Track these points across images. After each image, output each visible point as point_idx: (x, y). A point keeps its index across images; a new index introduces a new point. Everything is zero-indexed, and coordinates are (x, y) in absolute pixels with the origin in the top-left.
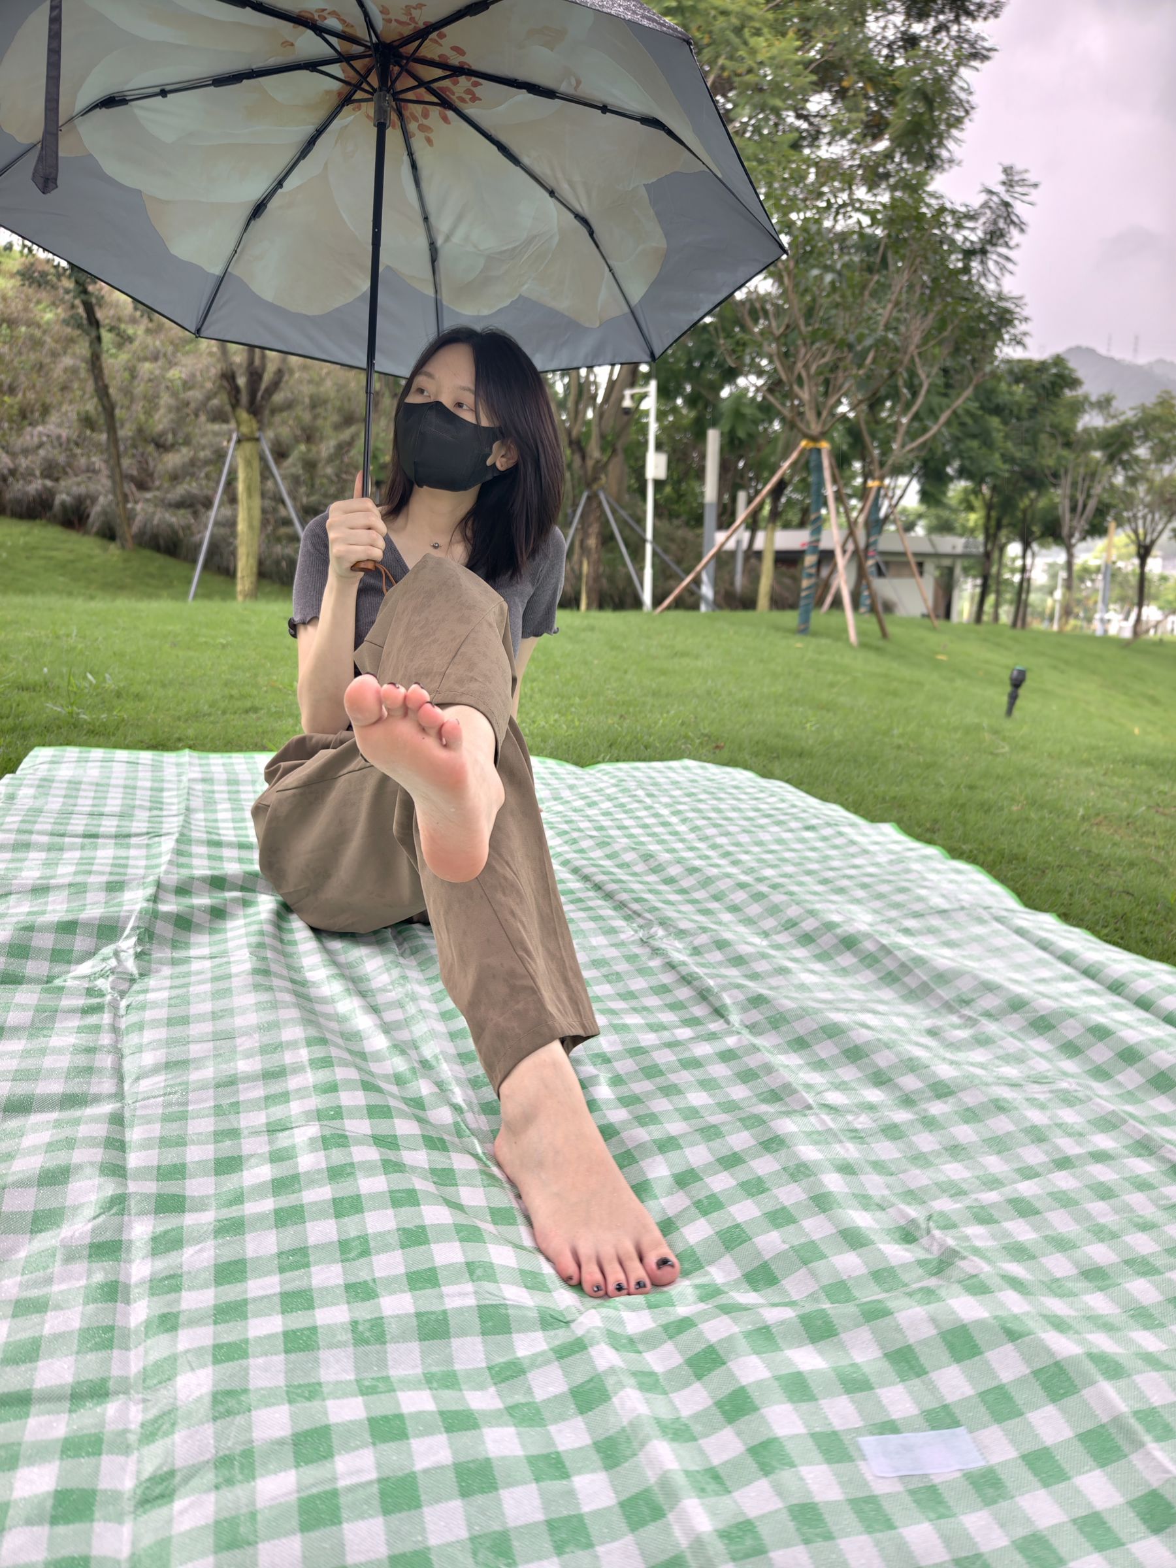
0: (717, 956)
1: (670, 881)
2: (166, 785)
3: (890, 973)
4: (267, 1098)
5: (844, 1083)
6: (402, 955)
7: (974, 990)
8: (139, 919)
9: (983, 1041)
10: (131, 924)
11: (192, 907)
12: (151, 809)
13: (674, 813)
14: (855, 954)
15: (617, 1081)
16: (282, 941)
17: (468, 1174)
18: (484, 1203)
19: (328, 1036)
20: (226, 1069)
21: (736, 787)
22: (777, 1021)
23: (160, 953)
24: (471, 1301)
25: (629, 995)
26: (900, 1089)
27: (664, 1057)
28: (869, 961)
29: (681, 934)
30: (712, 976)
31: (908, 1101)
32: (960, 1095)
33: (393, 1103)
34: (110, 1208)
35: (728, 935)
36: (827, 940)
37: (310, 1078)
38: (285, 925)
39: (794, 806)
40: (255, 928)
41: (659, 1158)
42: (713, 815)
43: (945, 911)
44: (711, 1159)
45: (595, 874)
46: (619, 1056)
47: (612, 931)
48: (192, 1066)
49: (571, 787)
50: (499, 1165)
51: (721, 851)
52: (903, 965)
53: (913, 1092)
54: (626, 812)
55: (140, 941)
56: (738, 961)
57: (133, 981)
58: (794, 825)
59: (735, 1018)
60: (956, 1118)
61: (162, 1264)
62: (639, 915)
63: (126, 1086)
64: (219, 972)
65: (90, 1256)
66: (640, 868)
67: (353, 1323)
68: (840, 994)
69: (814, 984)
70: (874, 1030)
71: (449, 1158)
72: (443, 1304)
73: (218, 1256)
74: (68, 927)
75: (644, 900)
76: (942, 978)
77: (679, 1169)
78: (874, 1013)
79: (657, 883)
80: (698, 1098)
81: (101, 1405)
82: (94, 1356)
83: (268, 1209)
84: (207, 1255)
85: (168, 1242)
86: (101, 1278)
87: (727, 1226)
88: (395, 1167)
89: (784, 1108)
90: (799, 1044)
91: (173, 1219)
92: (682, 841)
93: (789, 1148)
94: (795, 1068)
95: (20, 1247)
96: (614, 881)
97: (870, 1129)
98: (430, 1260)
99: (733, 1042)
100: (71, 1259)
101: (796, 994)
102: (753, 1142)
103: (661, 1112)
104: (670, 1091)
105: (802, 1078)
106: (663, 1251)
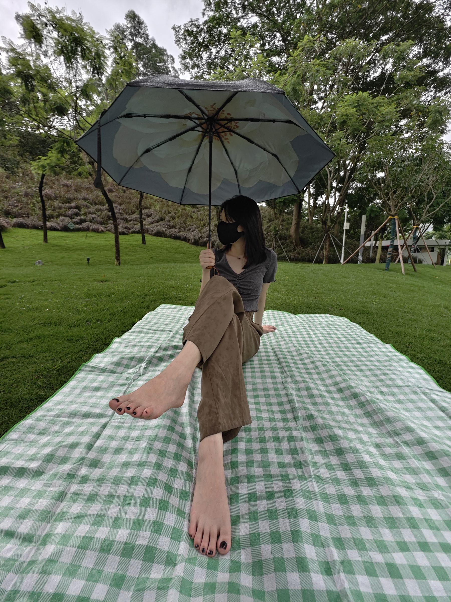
0: (305, 393)
1: (301, 360)
3: (368, 412)
5: (331, 465)
7: (402, 429)
8: (149, 358)
9: (400, 457)
11: (165, 355)
12: (175, 323)
13: (315, 334)
14: (357, 401)
15: (249, 441)
17: (182, 473)
18: (181, 488)
21: (339, 326)
22: (314, 428)
23: (151, 368)
24: (146, 542)
25: (269, 404)
26: (354, 475)
27: (269, 434)
28: (362, 405)
29: (296, 382)
30: (298, 402)
31: (355, 483)
32: (380, 487)
33: (174, 436)
34: (79, 461)
35: (312, 385)
36: (347, 393)
39: (356, 334)
41: (246, 484)
42: (327, 335)
43: (400, 387)
44: (264, 491)
45: (280, 354)
46: (255, 430)
47: (275, 377)
51: (325, 349)
52: (374, 410)
53: (359, 479)
54: (299, 332)
55: (147, 364)
56: (312, 396)
57: (140, 376)
58: (353, 342)
59: (300, 423)
60: (375, 501)
61: (79, 488)
62: (286, 372)
65: (65, 478)
66: (295, 353)
67: (105, 540)
68: (345, 418)
69: (337, 412)
70: (351, 441)
71: (179, 465)
72: (136, 541)
73: (92, 490)
74: (132, 359)
75: (290, 366)
76: (389, 420)
77: (251, 492)
78: (355, 431)
79: (298, 360)
80: (272, 458)
81: (27, 546)
82: (38, 523)
83: (115, 474)
84: (90, 489)
85: (85, 480)
86: (61, 489)
87: (255, 532)
88: (158, 466)
89: (300, 474)
90: (319, 440)
91: (92, 470)
92: (314, 344)
93: (293, 497)
94: (313, 452)
95: (53, 469)
96: (284, 358)
97: (333, 495)
98: (144, 515)
99: (295, 433)
100: (60, 478)
101: (327, 416)
102: (281, 489)
103: (256, 461)
104: (264, 451)
105: (314, 459)
106: (226, 537)
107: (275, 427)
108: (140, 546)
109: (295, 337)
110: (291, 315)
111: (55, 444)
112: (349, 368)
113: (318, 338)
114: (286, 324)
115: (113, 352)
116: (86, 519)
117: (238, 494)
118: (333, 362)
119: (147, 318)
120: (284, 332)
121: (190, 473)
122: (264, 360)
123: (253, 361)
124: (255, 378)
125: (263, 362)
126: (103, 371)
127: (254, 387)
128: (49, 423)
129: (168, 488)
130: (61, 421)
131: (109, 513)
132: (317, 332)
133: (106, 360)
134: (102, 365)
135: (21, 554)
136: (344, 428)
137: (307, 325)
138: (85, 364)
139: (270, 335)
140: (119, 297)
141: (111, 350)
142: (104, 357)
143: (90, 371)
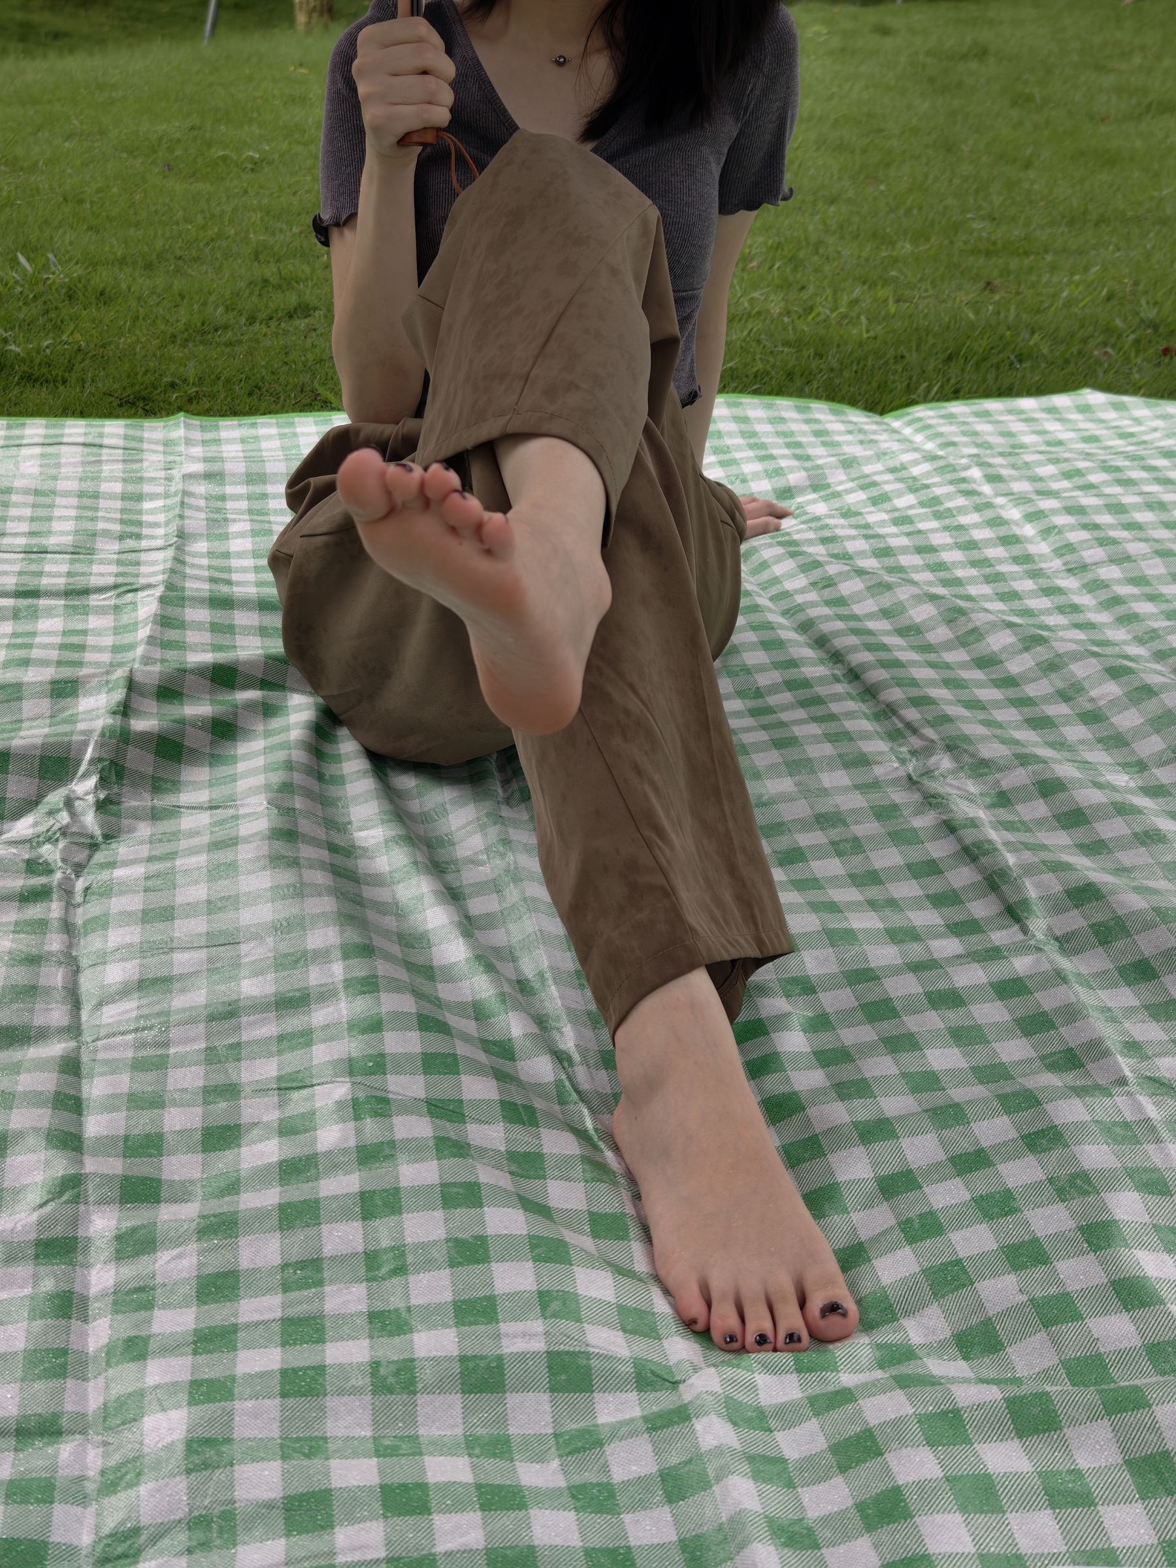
0: (1039, 809)
1: (985, 662)
2: (147, 488)
4: (281, 1038)
6: (508, 801)
8: (100, 745)
10: (89, 754)
11: (182, 722)
12: (121, 537)
13: (1032, 517)
15: (820, 1023)
16: (320, 777)
17: (564, 1162)
18: (583, 1206)
19: (377, 941)
20: (225, 991)
22: (1109, 932)
23: (136, 801)
24: (539, 1345)
25: (869, 878)
27: (903, 987)
29: (982, 767)
33: (462, 1049)
34: (61, 1193)
35: (1066, 770)
37: (343, 1009)
38: (328, 748)
40: (281, 755)
41: (859, 1151)
44: (941, 1156)
45: (854, 649)
46: (831, 983)
47: (862, 761)
48: (177, 986)
49: (848, 463)
50: (616, 1149)
51: (1103, 595)
54: (938, 516)
55: (103, 782)
56: (1074, 818)
57: (94, 847)
59: (1039, 925)
61: (128, 1271)
62: (915, 731)
63: (84, 1016)
64: (222, 834)
65: (37, 1257)
66: (940, 634)
67: (374, 1364)
71: (539, 1137)
72: (499, 1347)
73: (201, 1265)
75: (928, 701)
77: (888, 1170)
79: (963, 665)
80: (945, 1058)
81: (55, 1444)
82: (43, 1386)
83: (271, 1203)
84: (186, 1263)
85: (138, 1242)
86: (50, 1286)
88: (455, 1148)
89: (1079, 1083)
90: (1139, 972)
91: (143, 1212)
92: (1035, 574)
93: (1066, 1146)
94: (1119, 1013)
96: (883, 664)
98: (488, 1285)
99: (1025, 965)
100: (10, 1260)
101: (1159, 882)
102: (1012, 1135)
103: (875, 1079)
104: (900, 1043)
105: (1124, 1032)
106: (836, 1292)
107: (924, 957)
108: (522, 1357)
110: (859, 417)
113: (1055, 541)
116: (246, 1335)
117: (834, 1186)
118: (1162, 655)
121: (596, 1159)
122: (774, 688)
129: (536, 1208)
131: (329, 1306)
135: (54, 1465)
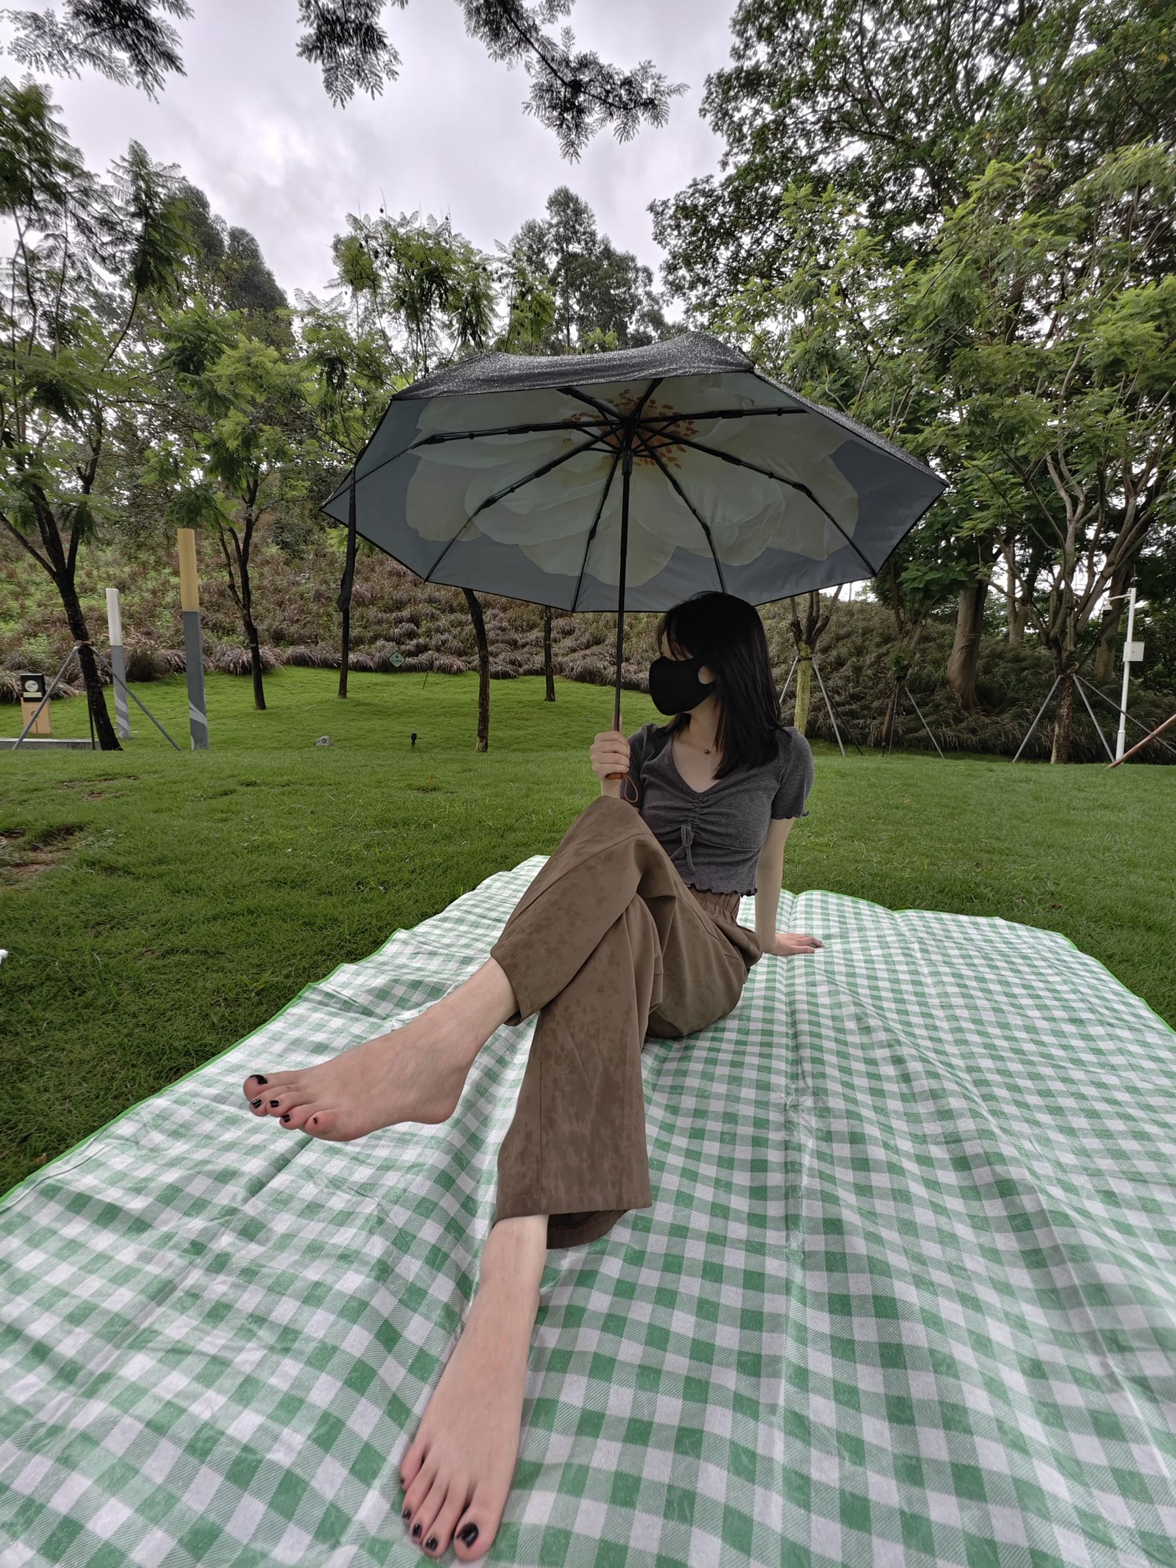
0: (843, 1150)
1: (866, 1047)
3: (1037, 1252)
5: (853, 1391)
7: (1140, 1334)
9: (1107, 1427)
13: (934, 974)
14: (1007, 1207)
15: (636, 1258)
17: (434, 1303)
18: (420, 1343)
21: (1026, 957)
22: (835, 1262)
25: (727, 1163)
26: (916, 1445)
27: (695, 1251)
28: (1021, 1223)
29: (824, 1112)
30: (812, 1173)
31: (911, 1471)
32: (993, 1508)
33: (447, 1200)
35: (872, 1131)
36: (982, 1175)
41: (584, 1380)
44: (626, 1415)
45: (804, 1022)
46: (661, 1229)
47: (767, 1087)
49: (862, 930)
51: (954, 1024)
52: (1056, 1248)
53: (930, 1462)
54: (887, 963)
56: (861, 1164)
58: (1058, 1014)
59: (798, 1237)
61: (202, 1280)
62: (804, 1078)
65: (184, 1250)
66: (851, 1025)
67: (205, 1425)
68: (952, 1254)
69: (928, 1228)
70: (941, 1331)
71: (433, 1280)
72: (269, 1449)
73: (225, 1294)
74: (416, 985)
75: (821, 1062)
76: (1100, 1293)
77: (594, 1407)
78: (970, 1302)
79: (854, 1045)
80: (683, 1323)
81: (61, 1389)
82: (98, 1343)
83: (283, 1267)
84: (222, 1289)
85: (220, 1264)
86: (168, 1274)
87: (561, 1525)
88: (383, 1271)
89: (747, 1393)
90: (840, 1305)
91: (240, 1244)
92: (922, 1004)
93: (698, 1457)
94: (810, 1336)
95: (170, 1221)
97: (828, 1488)
98: (309, 1390)
99: (773, 1266)
100: (174, 1247)
101: (890, 1235)
102: (675, 1422)
103: (633, 1321)
104: (666, 1298)
105: (804, 1357)
106: (484, 1516)
107: (721, 1232)
108: (274, 1465)
109: (869, 977)
110: (880, 910)
111: (191, 1164)
112: (1018, 1097)
113: (940, 989)
114: (854, 935)
115: (383, 964)
116: (190, 1359)
117: (554, 1403)
118: (970, 1070)
119: (488, 887)
120: (838, 959)
121: (457, 1309)
122: (755, 1032)
123: (723, 1030)
124: (712, 1079)
125: (751, 1038)
126: (347, 1006)
127: (701, 1107)
128: (198, 1112)
129: (388, 1336)
130: (222, 1112)
131: (239, 1358)
132: (944, 969)
133: (360, 980)
134: (347, 993)
135: (44, 1405)
136: (932, 1284)
137: (916, 946)
138: (314, 985)
139: (796, 963)
140: (447, 830)
141: (381, 959)
142: (358, 974)
143: (320, 1003)
